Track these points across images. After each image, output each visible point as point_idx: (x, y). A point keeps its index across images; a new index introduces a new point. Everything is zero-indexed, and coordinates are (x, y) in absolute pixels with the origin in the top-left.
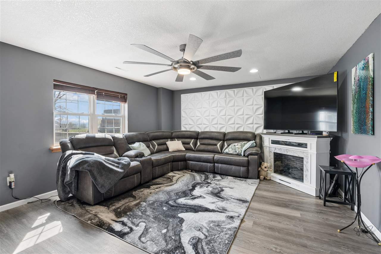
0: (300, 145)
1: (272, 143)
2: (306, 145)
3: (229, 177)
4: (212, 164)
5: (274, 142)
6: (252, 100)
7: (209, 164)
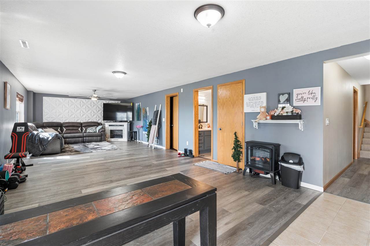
0: (121, 126)
1: (109, 126)
2: (124, 125)
3: (93, 142)
4: (82, 138)
5: (110, 126)
6: (85, 106)
7: (80, 138)
